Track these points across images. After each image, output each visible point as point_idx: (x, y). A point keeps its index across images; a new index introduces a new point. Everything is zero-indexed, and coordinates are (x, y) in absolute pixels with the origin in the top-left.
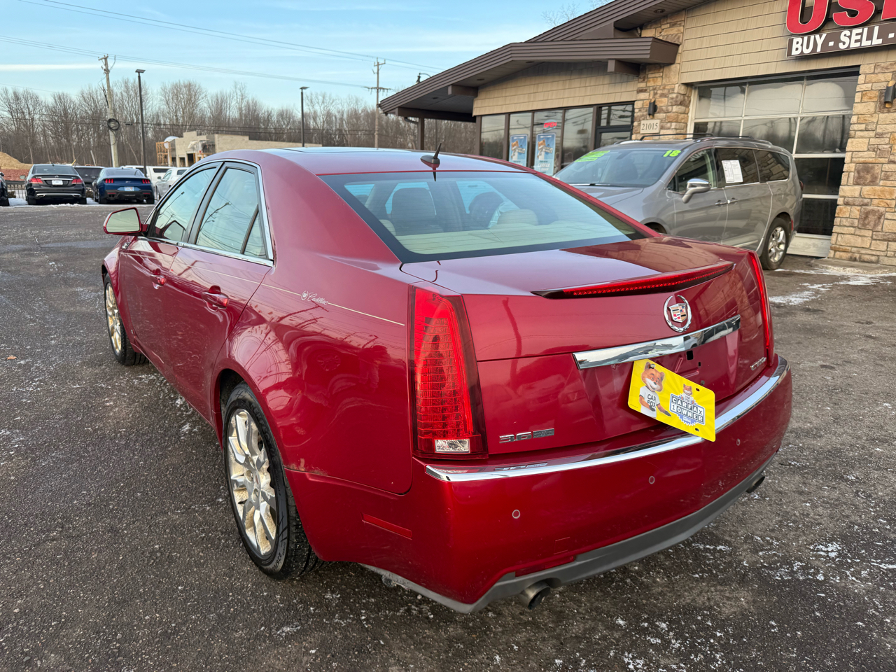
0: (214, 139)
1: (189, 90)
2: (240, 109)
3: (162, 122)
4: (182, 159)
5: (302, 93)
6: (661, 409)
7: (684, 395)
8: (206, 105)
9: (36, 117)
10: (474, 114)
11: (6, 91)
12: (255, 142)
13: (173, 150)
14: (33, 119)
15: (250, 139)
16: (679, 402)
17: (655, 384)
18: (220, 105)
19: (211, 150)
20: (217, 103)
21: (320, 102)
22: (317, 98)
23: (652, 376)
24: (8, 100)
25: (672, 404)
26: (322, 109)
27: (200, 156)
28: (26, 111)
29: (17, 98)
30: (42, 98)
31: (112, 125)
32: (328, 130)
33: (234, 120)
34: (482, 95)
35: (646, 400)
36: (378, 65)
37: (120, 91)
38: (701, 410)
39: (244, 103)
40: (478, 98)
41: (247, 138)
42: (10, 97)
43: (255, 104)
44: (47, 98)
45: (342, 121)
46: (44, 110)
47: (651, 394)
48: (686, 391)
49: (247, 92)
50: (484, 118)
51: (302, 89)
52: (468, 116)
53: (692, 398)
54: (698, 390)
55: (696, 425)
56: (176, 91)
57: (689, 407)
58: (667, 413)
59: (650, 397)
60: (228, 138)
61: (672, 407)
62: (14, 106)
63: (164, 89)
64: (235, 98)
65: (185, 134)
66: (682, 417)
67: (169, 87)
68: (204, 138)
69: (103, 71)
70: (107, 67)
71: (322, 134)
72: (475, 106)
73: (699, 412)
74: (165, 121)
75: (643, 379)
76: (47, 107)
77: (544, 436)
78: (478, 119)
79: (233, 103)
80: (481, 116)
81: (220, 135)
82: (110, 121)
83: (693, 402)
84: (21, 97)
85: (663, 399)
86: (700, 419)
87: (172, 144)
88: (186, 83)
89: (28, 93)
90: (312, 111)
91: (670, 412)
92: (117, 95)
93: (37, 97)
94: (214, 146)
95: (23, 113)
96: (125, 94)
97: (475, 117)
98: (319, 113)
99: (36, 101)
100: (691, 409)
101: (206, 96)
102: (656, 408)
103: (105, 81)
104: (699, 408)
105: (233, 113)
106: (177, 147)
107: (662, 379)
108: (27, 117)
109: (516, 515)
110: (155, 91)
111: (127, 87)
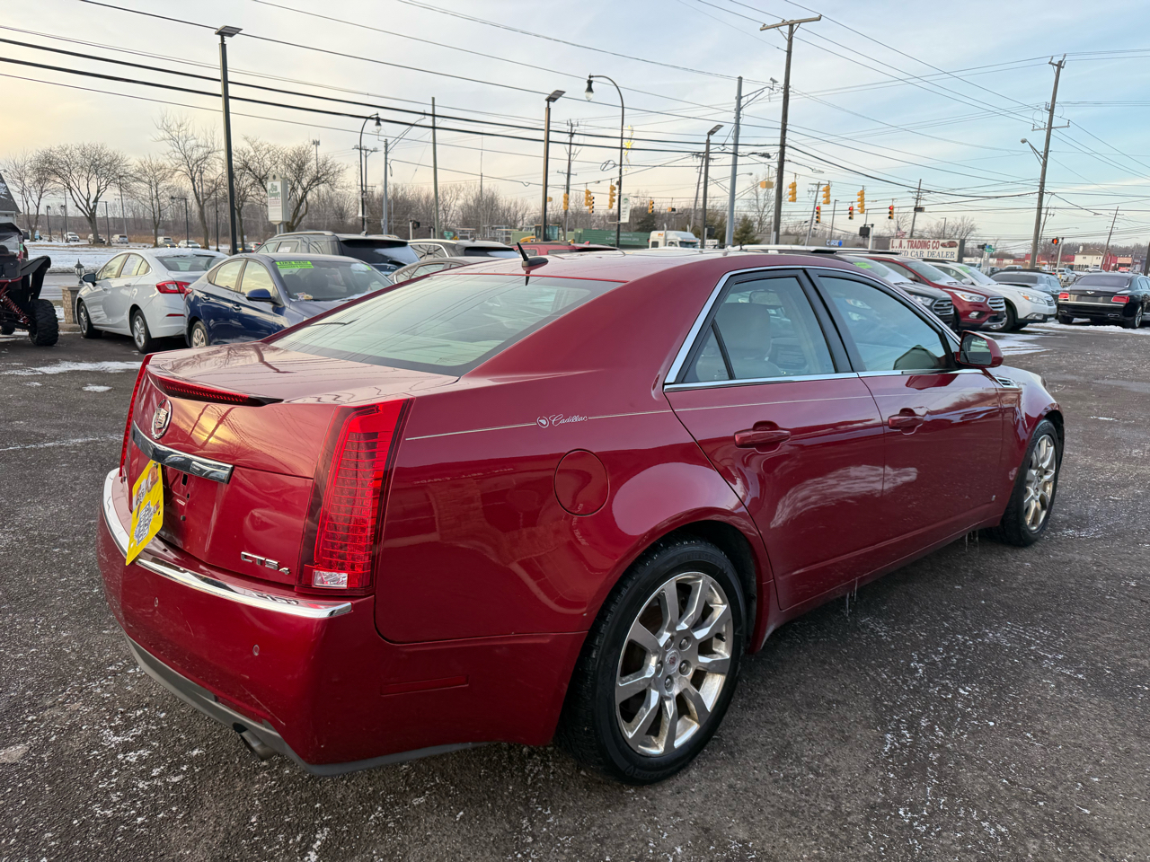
16: (147, 513)
107: (155, 482)
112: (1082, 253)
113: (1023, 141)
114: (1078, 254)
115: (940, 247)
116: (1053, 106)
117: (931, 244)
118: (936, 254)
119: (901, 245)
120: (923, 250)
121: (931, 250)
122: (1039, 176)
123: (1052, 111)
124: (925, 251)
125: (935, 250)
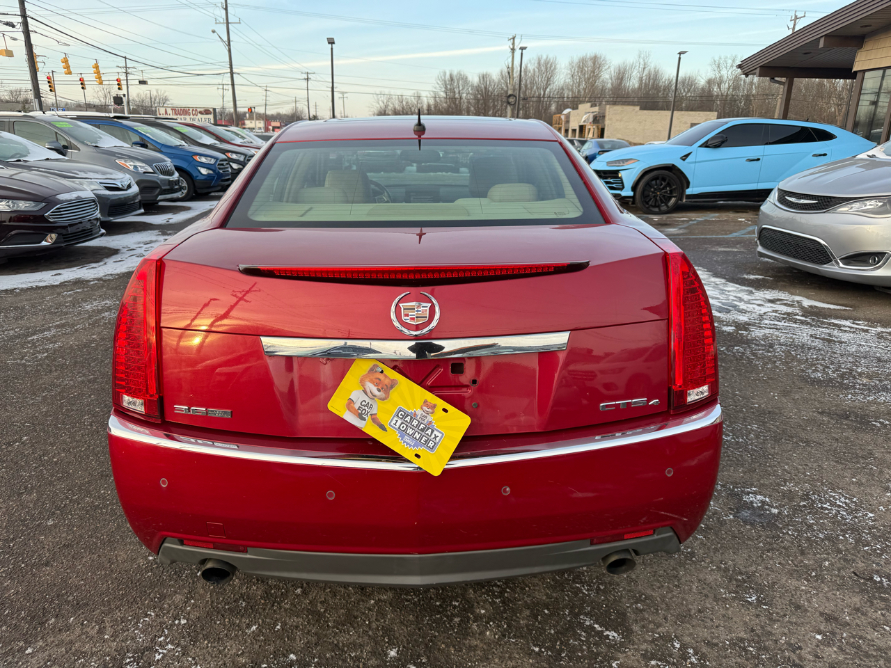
0: (605, 110)
1: (594, 64)
2: (641, 79)
3: (566, 95)
4: (574, 131)
5: (680, 58)
6: (375, 420)
7: (419, 412)
8: (607, 76)
9: (464, 95)
10: (855, 69)
11: (445, 74)
12: (645, 111)
13: (568, 122)
14: (461, 98)
15: (641, 109)
16: (408, 419)
17: (379, 390)
18: (621, 76)
19: (600, 121)
20: (619, 74)
21: (729, 65)
22: (725, 61)
23: (378, 381)
24: (445, 81)
25: (396, 419)
26: (729, 73)
27: (589, 127)
28: (457, 91)
29: (452, 79)
30: (470, 79)
31: (511, 100)
32: (733, 96)
33: (633, 90)
34: (868, 46)
35: (357, 406)
36: (796, 18)
37: (533, 67)
38: (438, 434)
39: (646, 72)
40: (862, 50)
41: (637, 108)
42: (447, 79)
43: (656, 73)
44: (474, 79)
45: (752, 86)
46: (470, 89)
47: (368, 400)
48: (425, 408)
49: (650, 61)
50: (867, 74)
51: (680, 54)
52: (846, 72)
53: (429, 418)
54: (445, 410)
55: (420, 451)
56: (582, 64)
57: (422, 427)
58: (383, 427)
59: (363, 403)
60: (618, 108)
61: (394, 422)
62: (449, 87)
63: (571, 64)
64: (637, 67)
65: (580, 106)
66: (402, 437)
67: (576, 60)
68: (596, 109)
69: (510, 50)
70: (514, 47)
71: (726, 100)
72: (857, 59)
73: (433, 436)
74: (568, 95)
75: (362, 382)
76: (472, 86)
77: (220, 416)
78: (859, 75)
79: (635, 73)
80: (864, 71)
81: (612, 106)
82: (510, 96)
83: (431, 423)
84: (455, 78)
85: (384, 410)
86: (431, 444)
87: (568, 116)
88: (593, 55)
89: (461, 75)
90: (718, 76)
91: (387, 426)
92: (530, 72)
93: (467, 78)
94: (604, 117)
95: (455, 92)
96: (537, 70)
97: (856, 72)
98: (725, 78)
99: (465, 79)
100: (422, 430)
101: (609, 67)
102: (368, 418)
103: (510, 60)
104: (435, 432)
105: (633, 83)
106: (572, 119)
107: (392, 387)
108: (457, 96)
109: (164, 484)
110: (563, 66)
111: (539, 64)
112: (248, 119)
113: (214, 32)
114: (247, 119)
115: (199, 114)
116: (226, 6)
117: (191, 111)
118: (197, 120)
119: (166, 113)
120: (186, 117)
121: (192, 116)
122: (228, 60)
123: (226, 9)
124: (188, 117)
125: (195, 116)
